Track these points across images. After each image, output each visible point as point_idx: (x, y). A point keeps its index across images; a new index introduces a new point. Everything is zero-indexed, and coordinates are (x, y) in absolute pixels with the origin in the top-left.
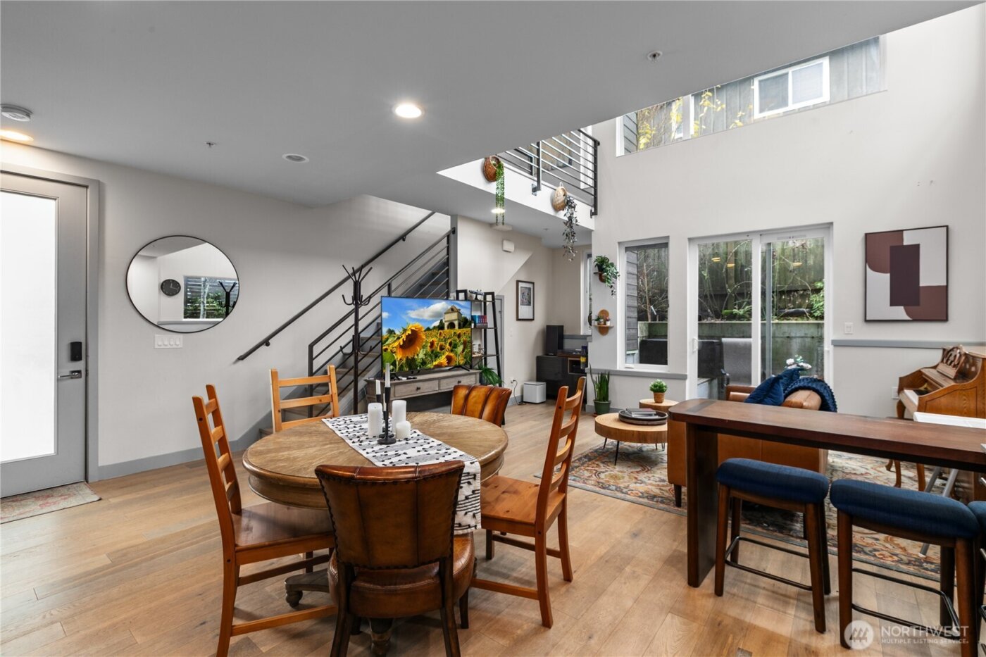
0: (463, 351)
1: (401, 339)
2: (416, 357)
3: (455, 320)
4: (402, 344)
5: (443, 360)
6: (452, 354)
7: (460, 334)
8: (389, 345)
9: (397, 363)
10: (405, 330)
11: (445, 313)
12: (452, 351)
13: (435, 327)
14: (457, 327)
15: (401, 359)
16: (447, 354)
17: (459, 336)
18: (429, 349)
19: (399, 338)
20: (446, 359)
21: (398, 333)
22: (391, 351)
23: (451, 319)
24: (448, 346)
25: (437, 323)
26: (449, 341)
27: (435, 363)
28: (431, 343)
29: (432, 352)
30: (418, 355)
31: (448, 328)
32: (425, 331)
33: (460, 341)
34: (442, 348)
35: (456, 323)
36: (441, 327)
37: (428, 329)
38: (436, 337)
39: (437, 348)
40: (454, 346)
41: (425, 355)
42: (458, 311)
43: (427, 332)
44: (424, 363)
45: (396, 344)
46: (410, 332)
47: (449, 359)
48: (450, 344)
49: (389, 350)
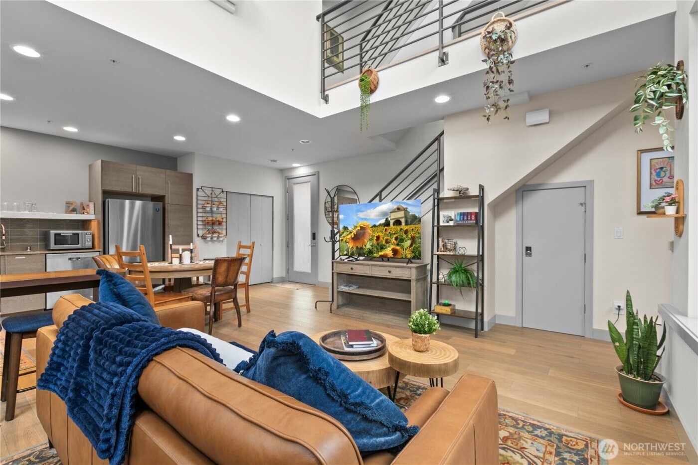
0: (411, 246)
1: (353, 233)
2: (364, 247)
3: (402, 218)
4: (353, 236)
5: (388, 251)
6: (398, 248)
7: (407, 230)
8: (344, 237)
9: (350, 250)
10: (356, 227)
11: (391, 213)
12: (398, 245)
13: (380, 225)
14: (403, 224)
15: (352, 248)
16: (392, 247)
17: (406, 232)
18: (375, 241)
19: (351, 233)
20: (391, 252)
21: (350, 229)
22: (346, 241)
23: (397, 217)
24: (393, 240)
25: (383, 221)
26: (395, 236)
27: (380, 253)
28: (377, 237)
29: (378, 244)
30: (365, 246)
31: (394, 224)
32: (372, 227)
33: (407, 236)
34: (387, 242)
35: (403, 220)
36: (387, 224)
37: (375, 226)
38: (382, 232)
39: (382, 241)
40: (400, 241)
41: (372, 246)
42: (405, 210)
43: (374, 228)
44: (370, 252)
45: (349, 237)
46: (359, 228)
47: (395, 252)
48: (396, 239)
49: (344, 241)
